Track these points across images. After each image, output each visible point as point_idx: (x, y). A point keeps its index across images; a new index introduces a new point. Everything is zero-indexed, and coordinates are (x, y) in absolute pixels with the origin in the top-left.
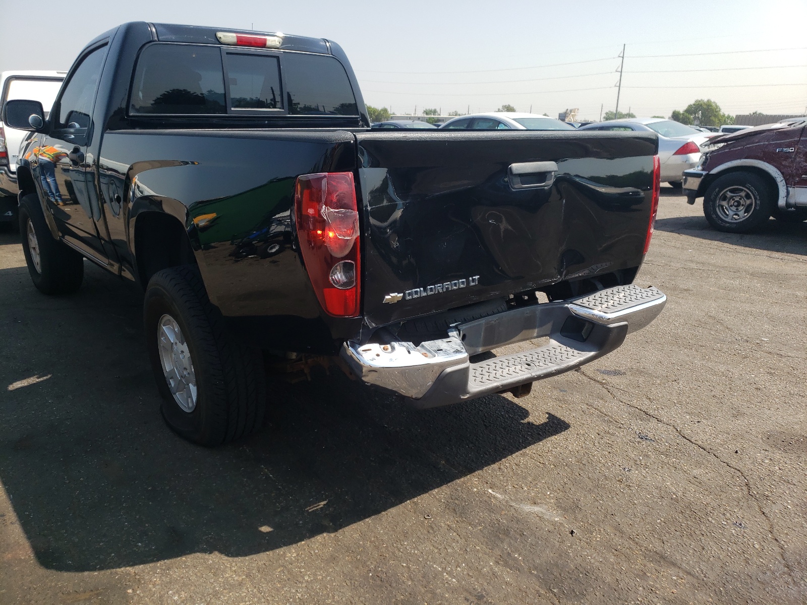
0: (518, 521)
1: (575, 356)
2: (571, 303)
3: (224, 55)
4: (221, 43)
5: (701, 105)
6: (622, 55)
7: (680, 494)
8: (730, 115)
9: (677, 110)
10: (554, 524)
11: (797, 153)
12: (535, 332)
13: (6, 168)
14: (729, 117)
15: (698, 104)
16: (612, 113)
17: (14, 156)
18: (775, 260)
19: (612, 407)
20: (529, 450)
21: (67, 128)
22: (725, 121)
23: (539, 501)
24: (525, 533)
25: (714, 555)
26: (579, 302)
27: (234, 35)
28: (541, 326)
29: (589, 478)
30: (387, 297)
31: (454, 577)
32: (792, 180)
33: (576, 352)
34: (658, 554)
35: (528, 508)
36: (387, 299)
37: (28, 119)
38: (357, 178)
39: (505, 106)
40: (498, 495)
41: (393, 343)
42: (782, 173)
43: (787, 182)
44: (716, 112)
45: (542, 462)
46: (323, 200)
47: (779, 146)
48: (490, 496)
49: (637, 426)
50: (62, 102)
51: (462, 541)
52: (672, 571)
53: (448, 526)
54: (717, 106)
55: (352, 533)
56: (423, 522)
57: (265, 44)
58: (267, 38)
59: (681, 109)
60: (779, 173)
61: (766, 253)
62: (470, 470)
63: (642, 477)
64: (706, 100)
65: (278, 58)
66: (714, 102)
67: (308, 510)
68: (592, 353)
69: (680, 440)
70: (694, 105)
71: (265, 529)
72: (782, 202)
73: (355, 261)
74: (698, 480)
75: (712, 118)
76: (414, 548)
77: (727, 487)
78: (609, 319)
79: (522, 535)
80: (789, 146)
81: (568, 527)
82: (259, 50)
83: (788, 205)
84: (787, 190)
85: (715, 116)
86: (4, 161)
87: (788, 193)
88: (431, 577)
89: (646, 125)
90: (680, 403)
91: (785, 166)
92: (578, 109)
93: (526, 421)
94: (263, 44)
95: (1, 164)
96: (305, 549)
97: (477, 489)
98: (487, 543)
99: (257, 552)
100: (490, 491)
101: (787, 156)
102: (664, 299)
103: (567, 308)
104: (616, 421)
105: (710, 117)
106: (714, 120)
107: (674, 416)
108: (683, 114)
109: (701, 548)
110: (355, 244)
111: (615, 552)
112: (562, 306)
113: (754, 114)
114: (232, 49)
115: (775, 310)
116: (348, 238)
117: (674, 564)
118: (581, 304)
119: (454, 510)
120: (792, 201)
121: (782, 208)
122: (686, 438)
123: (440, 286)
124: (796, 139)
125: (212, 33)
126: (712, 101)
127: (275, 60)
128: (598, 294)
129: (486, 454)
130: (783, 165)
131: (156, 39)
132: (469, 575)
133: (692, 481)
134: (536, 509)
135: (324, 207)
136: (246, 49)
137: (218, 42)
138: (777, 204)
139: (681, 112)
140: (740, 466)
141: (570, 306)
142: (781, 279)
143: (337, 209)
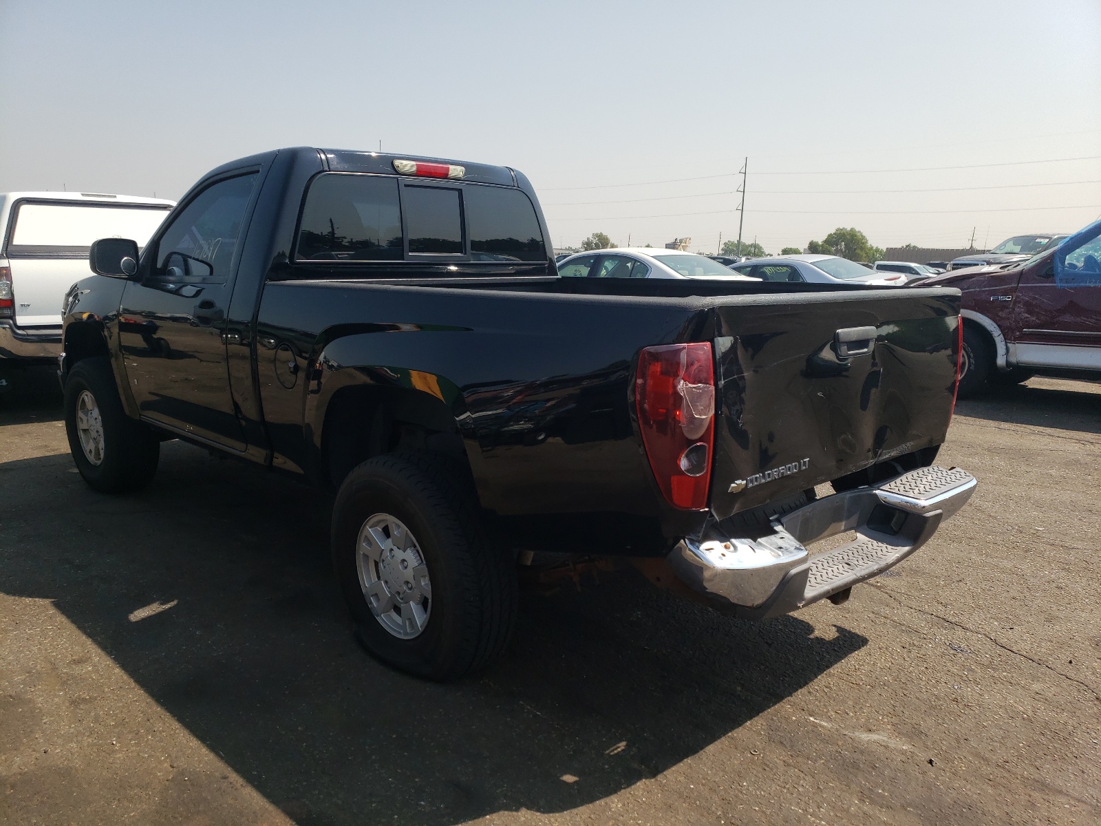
0: (862, 752)
1: (892, 553)
2: (879, 489)
3: (402, 186)
4: (398, 174)
5: (844, 235)
6: (743, 171)
7: (1030, 713)
8: (879, 248)
9: (815, 240)
10: (903, 753)
11: (1015, 302)
12: (842, 525)
13: (11, 322)
14: (877, 250)
15: (840, 233)
16: (733, 243)
17: (22, 305)
18: (1007, 432)
19: (904, 615)
20: (836, 669)
21: (165, 275)
22: (873, 254)
23: (874, 728)
24: (877, 765)
25: (1097, 778)
26: (886, 487)
27: (414, 163)
28: (848, 518)
29: (918, 699)
30: (733, 485)
31: (821, 819)
32: (1014, 334)
33: (889, 547)
34: (1038, 781)
35: (865, 736)
36: (733, 487)
37: (120, 262)
38: (713, 347)
39: (597, 234)
40: (825, 724)
41: (733, 540)
42: (999, 326)
43: (1006, 336)
44: (863, 243)
45: (855, 682)
46: (682, 373)
47: (993, 293)
48: (815, 725)
49: (942, 635)
50: (161, 242)
51: (809, 778)
52: (1063, 799)
53: (784, 761)
54: (862, 236)
55: (675, 775)
56: (752, 760)
57: (448, 174)
58: (451, 167)
59: (820, 239)
60: (995, 325)
61: (992, 423)
62: (779, 698)
63: (978, 695)
64: (849, 229)
65: (460, 191)
66: (859, 232)
67: (608, 754)
68: (907, 549)
69: (999, 650)
70: (835, 234)
71: (569, 778)
72: (1001, 361)
73: (709, 444)
74: (1043, 697)
75: (858, 251)
76: (758, 789)
77: (1079, 704)
78: (924, 507)
79: (874, 768)
80: (1005, 294)
81: (923, 756)
82: (442, 183)
83: (1008, 364)
84: (1006, 346)
85: (862, 249)
86: (7, 312)
87: (1007, 350)
88: (794, 821)
89: (811, 263)
90: (979, 606)
91: (1003, 318)
92: (690, 239)
93: (812, 636)
94: (445, 175)
95: (3, 315)
96: (628, 798)
97: (796, 717)
98: (839, 779)
99: (575, 806)
100: (812, 719)
101: (1004, 305)
102: (974, 482)
103: (876, 495)
104: (916, 631)
105: (855, 249)
106: (861, 253)
107: (979, 622)
108: (822, 246)
109: (1080, 772)
110: (710, 422)
111: (990, 783)
112: (869, 492)
113: (907, 246)
114: (410, 180)
115: (1037, 493)
116: (704, 417)
117: (1061, 792)
118: (889, 490)
119: (782, 743)
120: (1013, 360)
121: (1002, 368)
122: (1005, 648)
123: (776, 472)
124: (1014, 285)
125: (388, 162)
126: (857, 230)
127: (456, 193)
128: (903, 478)
129: (785, 676)
130: (999, 316)
131: (326, 168)
132: (837, 816)
133: (1036, 697)
134: (874, 737)
135: (682, 382)
136: (428, 181)
137: (394, 172)
138: (996, 363)
139: (820, 243)
140: (1082, 678)
141: (877, 492)
142: (1027, 456)
143: (694, 383)
